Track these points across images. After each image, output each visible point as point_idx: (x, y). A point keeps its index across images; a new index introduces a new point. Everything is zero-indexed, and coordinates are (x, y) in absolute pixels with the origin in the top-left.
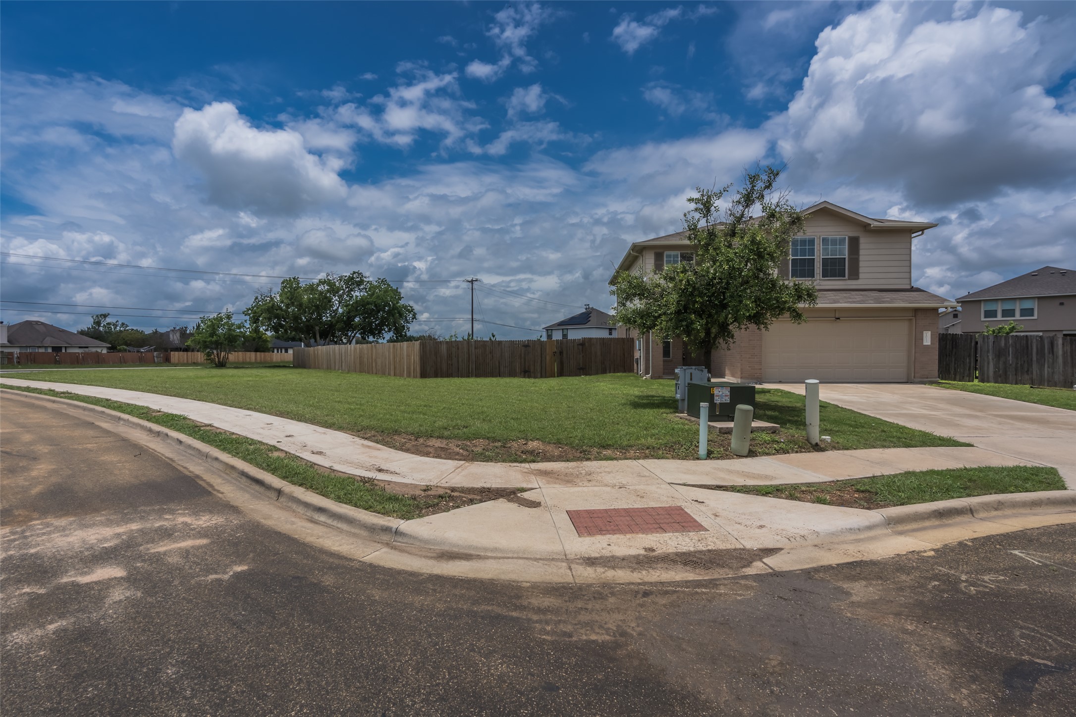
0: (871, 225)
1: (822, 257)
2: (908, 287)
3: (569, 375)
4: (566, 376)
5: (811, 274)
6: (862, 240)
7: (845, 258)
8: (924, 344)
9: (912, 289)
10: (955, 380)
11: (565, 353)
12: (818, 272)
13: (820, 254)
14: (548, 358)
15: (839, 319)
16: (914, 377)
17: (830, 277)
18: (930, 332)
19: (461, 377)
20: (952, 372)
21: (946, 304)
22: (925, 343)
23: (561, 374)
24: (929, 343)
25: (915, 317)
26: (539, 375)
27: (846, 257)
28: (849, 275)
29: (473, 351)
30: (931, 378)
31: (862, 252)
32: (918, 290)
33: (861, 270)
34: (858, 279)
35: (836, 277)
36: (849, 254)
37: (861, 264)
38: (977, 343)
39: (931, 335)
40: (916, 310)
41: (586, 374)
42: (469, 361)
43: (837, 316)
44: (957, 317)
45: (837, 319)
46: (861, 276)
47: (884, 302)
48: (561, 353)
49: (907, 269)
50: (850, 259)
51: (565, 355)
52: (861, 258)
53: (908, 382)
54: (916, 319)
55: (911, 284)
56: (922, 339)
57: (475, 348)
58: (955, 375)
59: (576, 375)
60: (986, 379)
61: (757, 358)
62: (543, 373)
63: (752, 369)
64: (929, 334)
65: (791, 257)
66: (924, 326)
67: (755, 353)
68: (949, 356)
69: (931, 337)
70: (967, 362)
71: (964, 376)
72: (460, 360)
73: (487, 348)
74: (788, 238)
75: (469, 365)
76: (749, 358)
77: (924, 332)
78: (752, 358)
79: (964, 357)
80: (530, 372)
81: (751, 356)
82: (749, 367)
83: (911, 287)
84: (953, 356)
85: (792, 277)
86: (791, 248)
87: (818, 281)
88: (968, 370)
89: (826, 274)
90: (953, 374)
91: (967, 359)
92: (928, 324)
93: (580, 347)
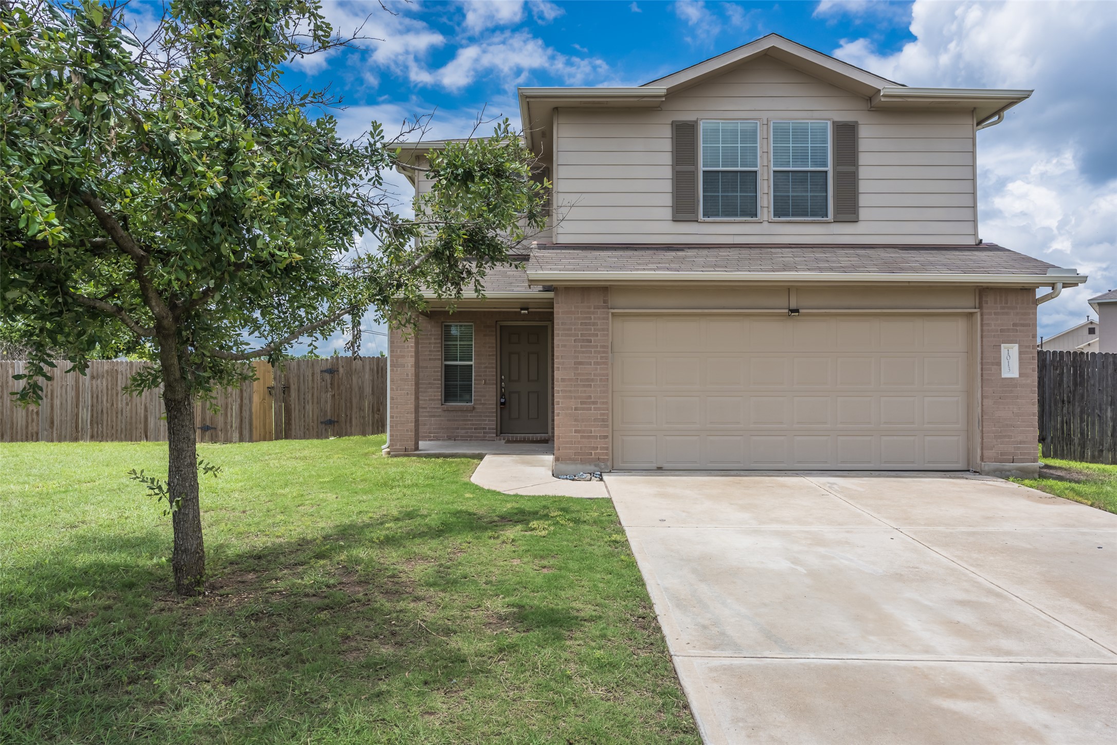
0: (879, 91)
1: (773, 168)
2: (971, 241)
3: (304, 437)
4: (296, 438)
5: (750, 210)
6: (864, 132)
7: (826, 172)
8: (1003, 376)
9: (979, 246)
10: (1082, 459)
11: (293, 387)
12: (765, 204)
13: (769, 161)
14: (256, 399)
15: (797, 311)
16: (982, 459)
17: (793, 215)
18: (1017, 345)
19: (60, 440)
20: (1076, 441)
21: (1051, 274)
22: (1005, 374)
23: (285, 432)
24: (1015, 374)
25: (981, 307)
26: (236, 435)
27: (830, 168)
28: (837, 211)
30: (1022, 461)
31: (863, 159)
32: (993, 248)
33: (863, 200)
34: (855, 219)
35: (806, 215)
36: (836, 163)
37: (863, 186)
39: (1020, 353)
40: (983, 291)
41: (339, 434)
42: (77, 406)
43: (793, 305)
44: (1094, 333)
45: (793, 311)
46: (863, 214)
47: (902, 270)
48: (286, 389)
49: (967, 200)
50: (838, 175)
51: (294, 394)
52: (863, 173)
53: (969, 470)
54: (982, 315)
55: (975, 234)
56: (999, 364)
58: (1083, 446)
59: (320, 435)
61: (595, 409)
62: (246, 433)
63: (582, 437)
64: (1014, 349)
65: (701, 168)
66: (1002, 331)
67: (590, 397)
68: (1069, 402)
69: (1020, 359)
70: (1107, 417)
71: (1102, 451)
72: (57, 402)
73: (120, 376)
74: (696, 122)
75: (77, 415)
76: (576, 409)
77: (1002, 345)
78: (583, 409)
79: (1100, 405)
80: (215, 429)
81: (582, 403)
82: (576, 431)
83: (977, 242)
84: (1077, 404)
85: (704, 215)
86: (702, 145)
87: (766, 224)
88: (1110, 435)
89: (782, 209)
90: (1079, 444)
91: (1107, 410)
92: (1014, 325)
93: (327, 377)
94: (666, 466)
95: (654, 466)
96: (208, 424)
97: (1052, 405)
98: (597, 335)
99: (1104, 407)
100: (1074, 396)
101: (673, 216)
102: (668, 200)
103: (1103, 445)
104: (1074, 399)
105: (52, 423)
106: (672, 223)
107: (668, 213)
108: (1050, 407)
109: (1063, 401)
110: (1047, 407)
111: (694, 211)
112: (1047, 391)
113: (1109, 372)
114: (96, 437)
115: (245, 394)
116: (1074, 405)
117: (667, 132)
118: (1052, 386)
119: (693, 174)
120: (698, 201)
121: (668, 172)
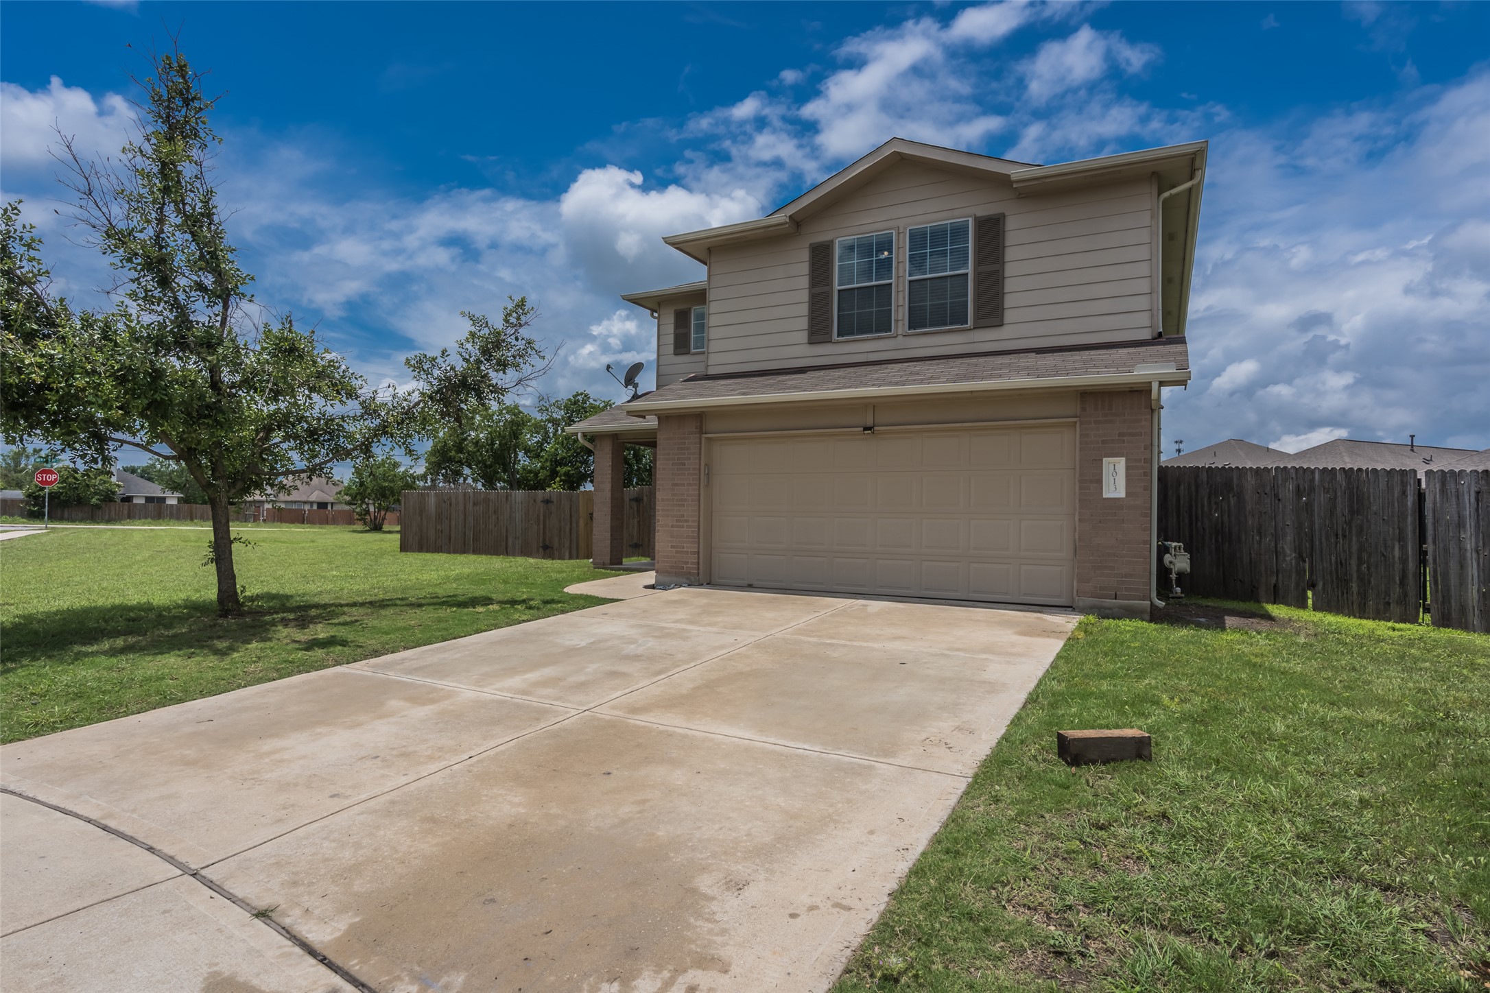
0: (1009, 176)
1: (908, 278)
2: (1146, 335)
5: (883, 325)
6: (1011, 224)
7: (966, 276)
9: (1155, 340)
12: (900, 317)
13: (904, 271)
14: (581, 524)
15: (871, 428)
17: (931, 326)
18: (1124, 459)
21: (1139, 371)
22: (1107, 494)
24: (1121, 494)
25: (1082, 414)
26: (567, 554)
27: (970, 269)
28: (977, 316)
29: (471, 509)
30: (1128, 598)
31: (1010, 254)
33: (1009, 301)
34: (1001, 325)
35: (945, 324)
36: (979, 262)
37: (1009, 285)
38: (1421, 497)
39: (1128, 468)
40: (1082, 397)
42: (465, 527)
43: (870, 423)
45: (869, 429)
46: (1009, 316)
49: (1142, 286)
50: (978, 276)
52: (1009, 270)
54: (1081, 424)
56: (1100, 481)
57: (474, 504)
60: (1454, 615)
61: (688, 526)
62: (574, 552)
63: (677, 552)
64: (1121, 463)
65: (837, 287)
66: (1104, 442)
67: (683, 516)
68: (1344, 536)
69: (1128, 476)
70: (1394, 557)
71: (1389, 604)
72: (453, 523)
73: (491, 503)
74: (832, 242)
75: (465, 534)
76: (672, 526)
77: (1104, 459)
78: (678, 527)
79: (1385, 540)
80: (552, 548)
81: (677, 521)
82: (672, 547)
83: (1155, 335)
84: (1354, 539)
85: (839, 335)
86: (837, 264)
87: (900, 338)
88: (1398, 582)
89: (917, 321)
90: (1359, 593)
91: (1393, 548)
92: (1120, 434)
93: (634, 505)
94: (756, 583)
95: (746, 582)
96: (547, 543)
97: (1323, 539)
98: (690, 459)
99: (1389, 543)
100: (1350, 528)
101: (809, 340)
102: (804, 323)
103: (1389, 596)
104: (1350, 532)
105: (450, 539)
106: (807, 346)
107: (803, 337)
108: (1321, 543)
109: (1337, 535)
110: (1317, 543)
111: (829, 332)
112: (1316, 521)
113: (1396, 495)
114: (476, 551)
115: (573, 519)
116: (1351, 540)
117: (805, 255)
118: (1322, 514)
119: (828, 295)
120: (832, 321)
121: (804, 296)
